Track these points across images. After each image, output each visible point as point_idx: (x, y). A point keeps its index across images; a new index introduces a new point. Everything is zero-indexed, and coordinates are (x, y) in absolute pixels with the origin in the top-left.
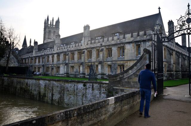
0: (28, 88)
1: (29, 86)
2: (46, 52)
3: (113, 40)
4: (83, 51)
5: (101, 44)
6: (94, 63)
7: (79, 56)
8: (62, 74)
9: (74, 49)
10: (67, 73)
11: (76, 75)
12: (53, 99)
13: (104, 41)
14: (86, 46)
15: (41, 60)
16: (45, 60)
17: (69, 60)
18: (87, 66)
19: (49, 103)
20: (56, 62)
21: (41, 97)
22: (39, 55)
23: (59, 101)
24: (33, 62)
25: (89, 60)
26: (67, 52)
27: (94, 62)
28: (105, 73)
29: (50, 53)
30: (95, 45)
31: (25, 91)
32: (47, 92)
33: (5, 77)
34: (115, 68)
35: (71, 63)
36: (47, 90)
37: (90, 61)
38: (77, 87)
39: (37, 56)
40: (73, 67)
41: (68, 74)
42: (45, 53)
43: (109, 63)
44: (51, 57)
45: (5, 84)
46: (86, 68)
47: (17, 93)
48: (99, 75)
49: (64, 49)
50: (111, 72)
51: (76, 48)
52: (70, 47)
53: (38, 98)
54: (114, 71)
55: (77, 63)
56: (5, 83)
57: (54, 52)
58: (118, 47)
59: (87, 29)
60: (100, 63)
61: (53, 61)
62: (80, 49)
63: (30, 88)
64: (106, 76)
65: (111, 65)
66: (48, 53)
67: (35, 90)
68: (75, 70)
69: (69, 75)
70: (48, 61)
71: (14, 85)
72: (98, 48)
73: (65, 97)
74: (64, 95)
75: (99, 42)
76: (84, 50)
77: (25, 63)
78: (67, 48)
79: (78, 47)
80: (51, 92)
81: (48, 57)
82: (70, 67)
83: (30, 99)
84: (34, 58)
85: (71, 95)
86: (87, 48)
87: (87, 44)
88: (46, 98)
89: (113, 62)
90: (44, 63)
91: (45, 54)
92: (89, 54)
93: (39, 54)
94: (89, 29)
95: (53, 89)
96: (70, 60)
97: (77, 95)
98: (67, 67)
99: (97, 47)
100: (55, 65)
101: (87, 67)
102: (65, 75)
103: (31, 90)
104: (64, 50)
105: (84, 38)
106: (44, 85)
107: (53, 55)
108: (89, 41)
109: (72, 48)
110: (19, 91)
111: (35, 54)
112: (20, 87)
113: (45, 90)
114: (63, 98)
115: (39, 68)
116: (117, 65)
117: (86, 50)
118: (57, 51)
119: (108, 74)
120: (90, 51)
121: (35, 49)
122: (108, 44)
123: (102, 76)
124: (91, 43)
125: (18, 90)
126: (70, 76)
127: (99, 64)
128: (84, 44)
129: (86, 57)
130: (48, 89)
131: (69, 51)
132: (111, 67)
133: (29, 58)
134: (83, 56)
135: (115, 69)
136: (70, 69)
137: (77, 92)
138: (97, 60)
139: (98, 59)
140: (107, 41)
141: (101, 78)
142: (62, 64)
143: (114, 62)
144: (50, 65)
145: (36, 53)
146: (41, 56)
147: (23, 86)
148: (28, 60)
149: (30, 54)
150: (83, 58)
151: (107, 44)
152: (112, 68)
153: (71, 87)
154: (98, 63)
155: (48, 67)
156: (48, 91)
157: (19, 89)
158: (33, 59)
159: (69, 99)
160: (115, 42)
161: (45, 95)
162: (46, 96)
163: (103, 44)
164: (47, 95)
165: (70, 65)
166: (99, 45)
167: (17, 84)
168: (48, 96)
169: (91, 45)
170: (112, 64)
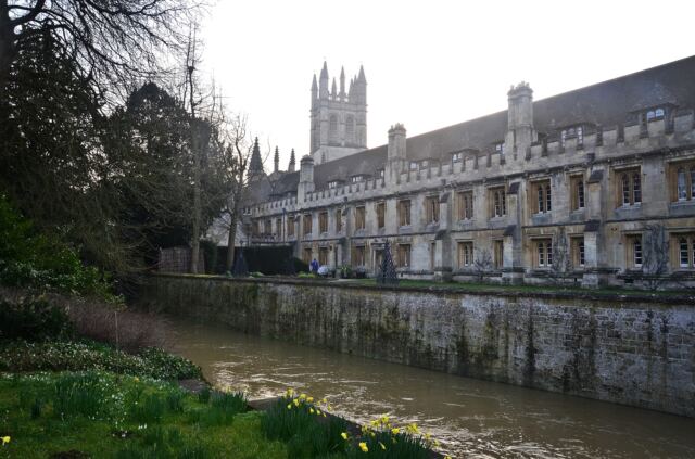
0: (402, 324)
1: (407, 320)
2: (350, 192)
3: (644, 135)
4: (511, 182)
5: (592, 156)
6: (562, 229)
7: (493, 202)
8: (423, 273)
9: (470, 179)
10: (447, 269)
11: (483, 274)
12: (537, 366)
13: (605, 143)
14: (521, 164)
15: (331, 221)
16: (348, 221)
17: (450, 220)
18: (528, 239)
19: (515, 385)
20: (395, 228)
21: (473, 361)
22: (321, 205)
23: (566, 376)
24: (299, 232)
25: (537, 216)
26: (442, 189)
27: (561, 226)
28: (612, 265)
29: (368, 194)
30: (564, 161)
31: (385, 337)
32: (501, 341)
33: (284, 286)
34: (659, 243)
35: (460, 228)
36: (502, 333)
37: (543, 219)
38: (665, 322)
39: (314, 209)
40: (467, 246)
41: (450, 270)
42: (347, 195)
43: (630, 226)
44: (371, 209)
45: (283, 310)
46: (525, 246)
47: (344, 344)
48: (589, 272)
49: (429, 177)
50: (639, 261)
51: (478, 175)
52: (451, 172)
53: (453, 364)
54: (654, 257)
55: (485, 230)
56: (284, 305)
57: (385, 192)
58: (671, 163)
59: (524, 99)
60: (592, 226)
61: (381, 224)
62: (495, 175)
63: (413, 326)
64: (619, 277)
65: (640, 236)
66: (360, 196)
67: (438, 333)
68: (477, 255)
69: (455, 275)
70: (361, 224)
71: (328, 314)
72: (578, 171)
73: (601, 359)
74: (592, 353)
75: (581, 147)
76: (517, 180)
77: (268, 234)
78: (439, 175)
79: (489, 169)
80: (525, 339)
81: (362, 210)
82: (455, 244)
83: (411, 365)
84: (302, 216)
85: (631, 351)
86: (530, 173)
87: (528, 158)
88: (498, 364)
89: (649, 222)
90: (343, 234)
91: (346, 199)
92: (536, 193)
93: (324, 200)
94: (530, 97)
95: (531, 328)
96: (456, 217)
97: (664, 353)
98: (444, 244)
99: (573, 166)
100: (391, 239)
101: (528, 243)
102: (440, 273)
103: (417, 331)
104: (429, 183)
105: (510, 135)
106: (482, 314)
107: (380, 202)
108: (534, 144)
109: (464, 174)
110: (355, 335)
111: (305, 200)
112: (359, 322)
113: (493, 335)
114: (592, 364)
115: (324, 251)
116: (667, 233)
117: (524, 177)
118: (400, 189)
119: (628, 271)
120: (541, 181)
121: (306, 182)
122: (622, 153)
123: (602, 276)
124: (546, 153)
125: (350, 332)
126: (455, 278)
127: (586, 231)
128: (514, 159)
129: (526, 207)
130: (506, 329)
131: (448, 187)
132: (638, 242)
133: (281, 214)
134: (512, 201)
135: (658, 251)
136: (454, 254)
137: (665, 342)
138: (572, 218)
139: (576, 212)
140: (618, 142)
141: (599, 283)
142: (422, 234)
143: (655, 222)
144: (372, 240)
145: (309, 196)
146: (332, 206)
147: (376, 320)
148: (279, 221)
149: (284, 201)
150: (511, 208)
151: (615, 155)
152: (643, 247)
153: (632, 320)
154: (582, 227)
155: (361, 248)
156: (507, 337)
157: (353, 330)
158: (298, 220)
159: (623, 368)
160: (656, 143)
161: (489, 353)
162: (497, 357)
163: (601, 154)
164: (501, 353)
165: (457, 236)
166: (580, 157)
167: (343, 310)
168: (507, 356)
169: (545, 159)
170: (645, 229)
